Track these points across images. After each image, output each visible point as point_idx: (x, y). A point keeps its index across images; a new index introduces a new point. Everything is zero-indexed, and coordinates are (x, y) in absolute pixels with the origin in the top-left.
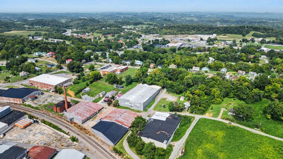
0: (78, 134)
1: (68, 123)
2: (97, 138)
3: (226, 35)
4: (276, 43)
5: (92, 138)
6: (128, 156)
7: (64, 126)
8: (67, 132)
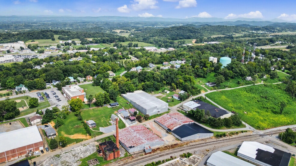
0: (181, 151)
1: (151, 154)
2: (195, 141)
3: (34, 41)
4: (93, 43)
5: (191, 144)
6: (229, 133)
7: (158, 157)
8: (170, 158)
